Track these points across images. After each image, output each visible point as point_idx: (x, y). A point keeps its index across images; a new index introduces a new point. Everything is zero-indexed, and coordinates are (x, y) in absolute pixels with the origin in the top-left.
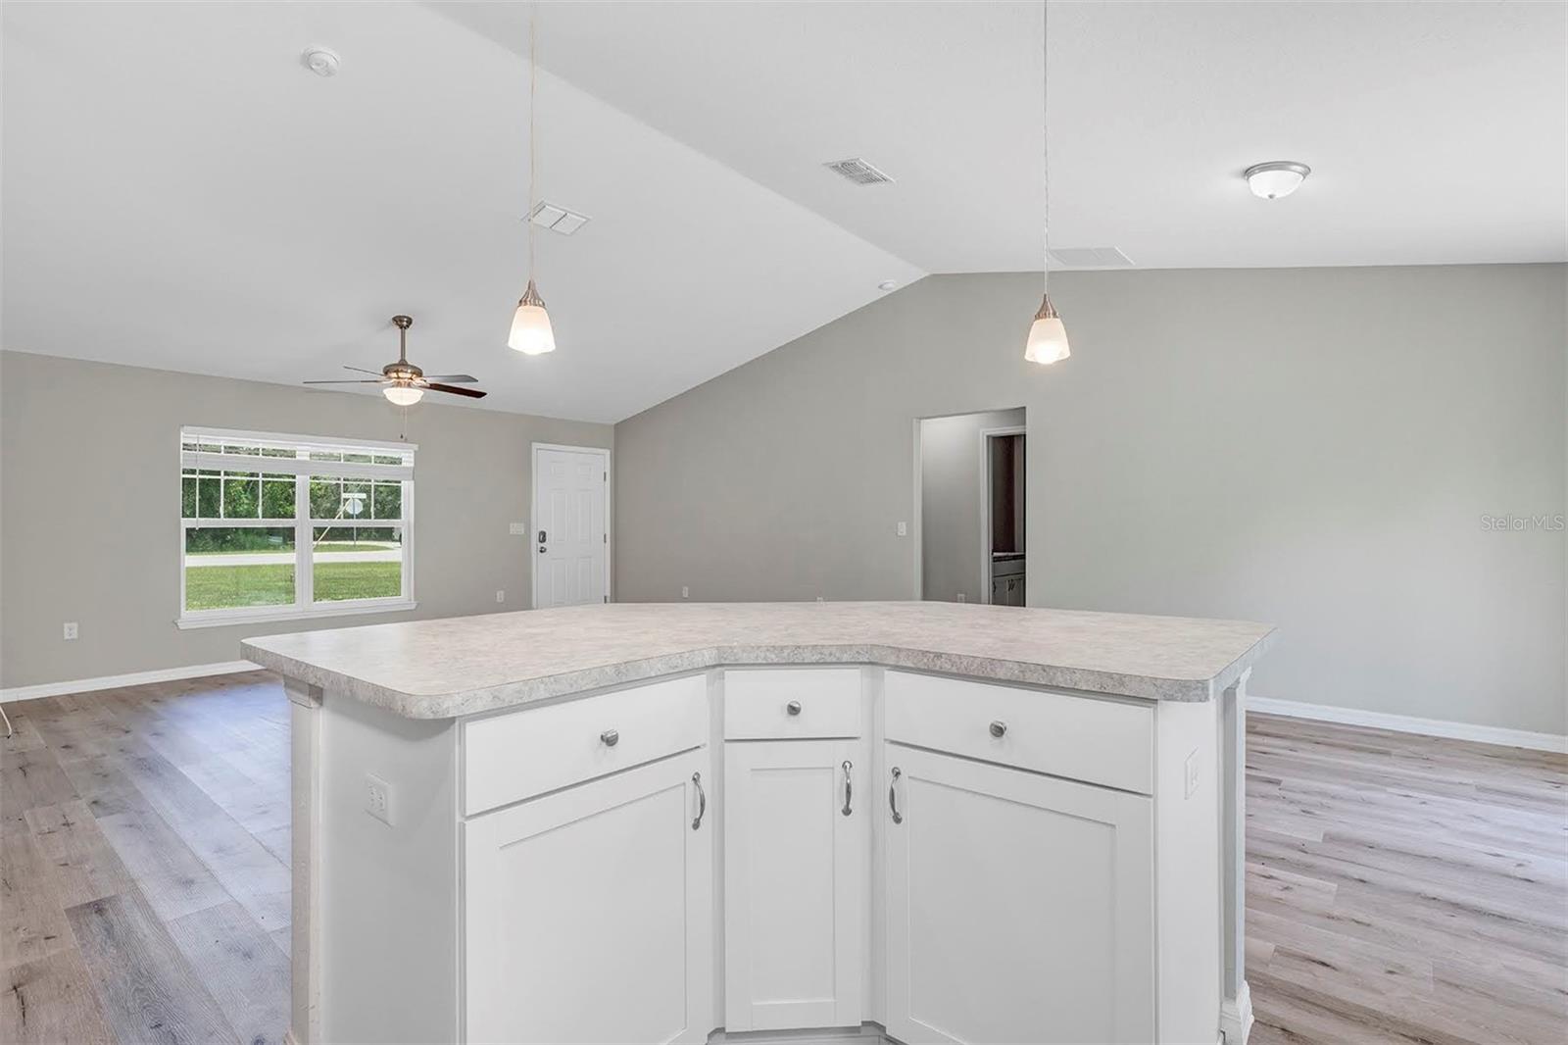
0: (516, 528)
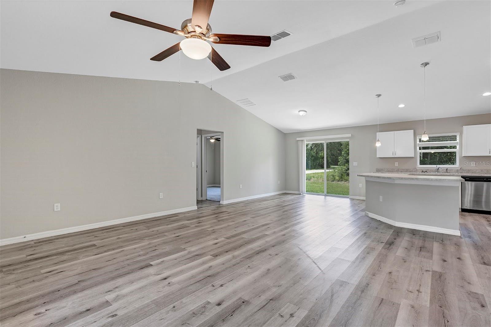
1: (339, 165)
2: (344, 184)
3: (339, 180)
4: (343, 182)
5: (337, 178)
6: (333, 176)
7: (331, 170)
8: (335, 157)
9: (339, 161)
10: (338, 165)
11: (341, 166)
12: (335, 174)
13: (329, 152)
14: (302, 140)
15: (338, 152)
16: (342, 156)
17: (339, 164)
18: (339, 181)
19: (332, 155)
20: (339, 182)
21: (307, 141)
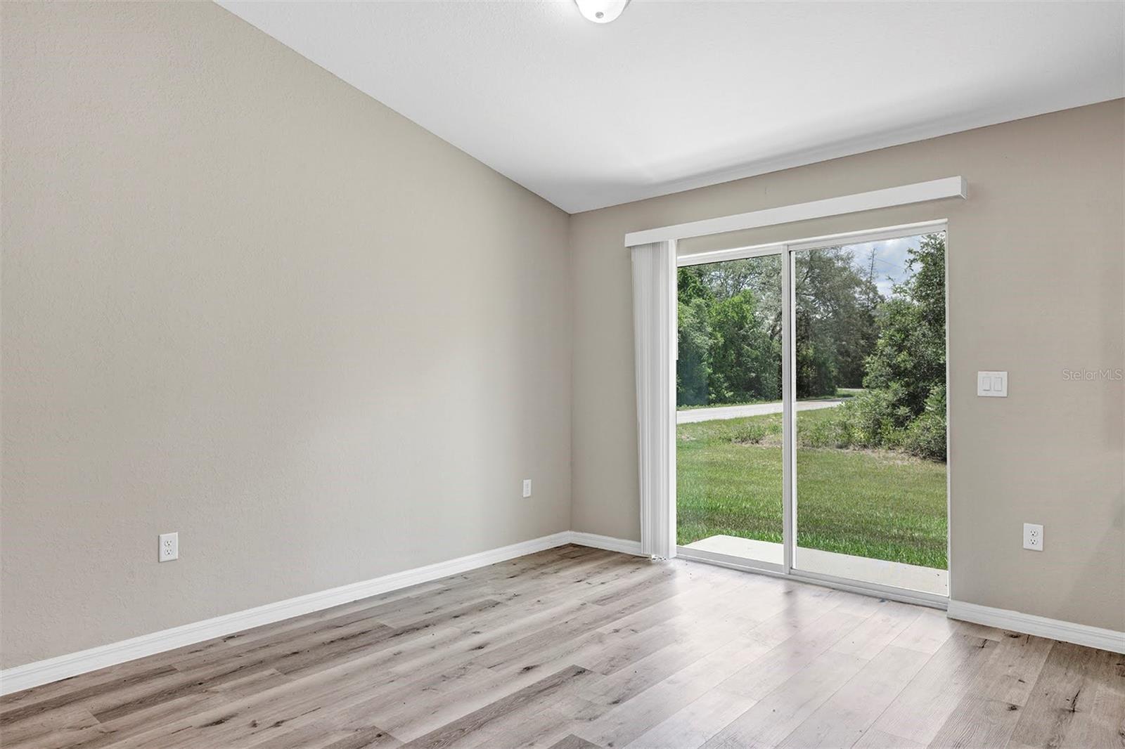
1: (867, 387)
2: (886, 459)
3: (868, 440)
4: (882, 452)
5: (859, 435)
6: (845, 427)
7: (835, 404)
8: (852, 361)
9: (867, 374)
10: (861, 386)
11: (875, 392)
12: (852, 421)
13: (834, 344)
14: (655, 245)
15: (862, 342)
16: (876, 355)
17: (865, 384)
18: (865, 446)
19: (841, 354)
20: (868, 452)
21: (684, 245)
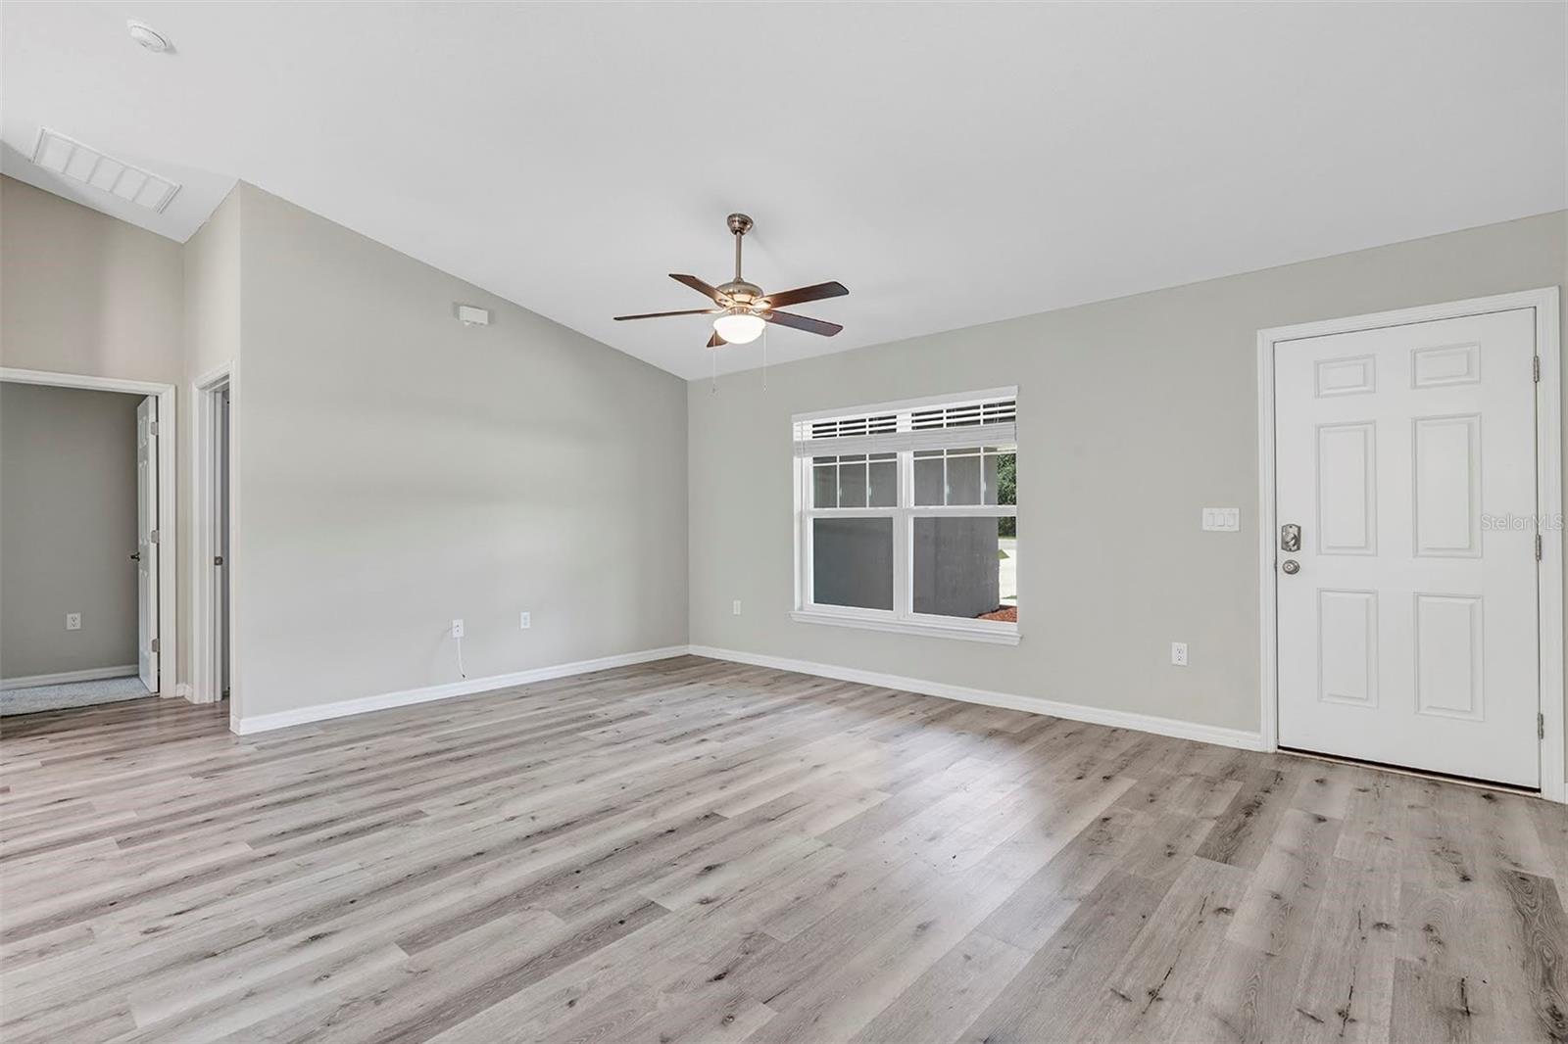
0: (1220, 519)
